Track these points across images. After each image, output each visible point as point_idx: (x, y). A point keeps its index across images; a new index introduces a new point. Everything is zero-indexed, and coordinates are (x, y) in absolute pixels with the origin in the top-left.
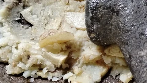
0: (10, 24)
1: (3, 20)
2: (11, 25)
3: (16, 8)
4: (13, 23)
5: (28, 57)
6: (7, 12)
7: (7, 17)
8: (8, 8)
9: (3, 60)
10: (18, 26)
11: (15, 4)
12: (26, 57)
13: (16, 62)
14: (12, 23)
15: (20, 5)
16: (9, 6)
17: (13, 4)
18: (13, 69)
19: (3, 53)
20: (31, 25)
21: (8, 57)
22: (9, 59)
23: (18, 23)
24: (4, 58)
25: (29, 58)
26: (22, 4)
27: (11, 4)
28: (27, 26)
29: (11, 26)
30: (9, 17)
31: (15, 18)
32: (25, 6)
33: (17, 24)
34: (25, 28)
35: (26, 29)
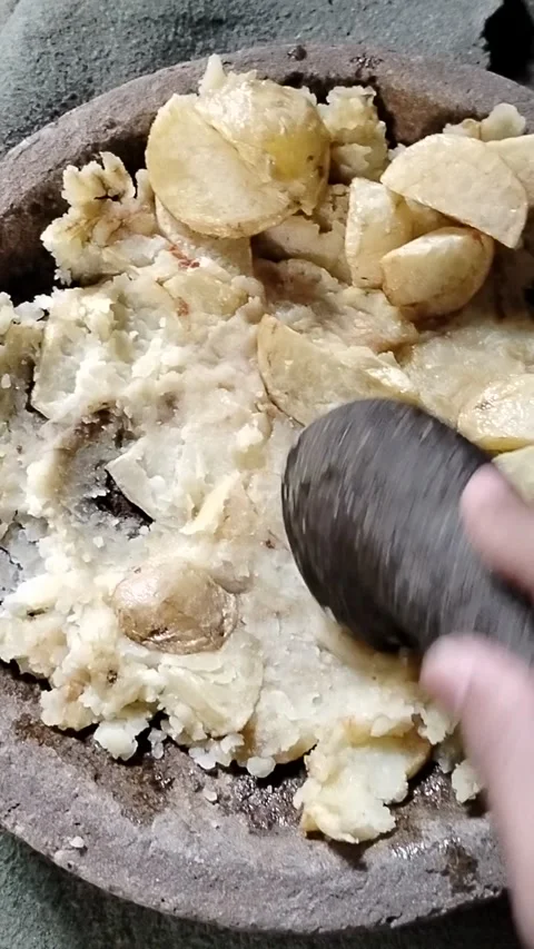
0: (72, 518)
1: (49, 512)
2: (76, 525)
3: (90, 446)
4: (83, 513)
5: (110, 678)
6: (60, 467)
7: (60, 492)
8: (63, 451)
9: (36, 670)
10: (99, 524)
11: (86, 430)
12: (103, 677)
13: (76, 685)
14: (79, 515)
15: (107, 434)
16: (64, 440)
17: (81, 432)
18: (64, 711)
19: (38, 645)
20: (148, 520)
21: (52, 660)
22: (54, 669)
23: (101, 508)
24: (38, 664)
25: (112, 681)
26: (111, 426)
27: (72, 429)
28: (131, 522)
29: (76, 529)
30: (65, 488)
31: (90, 490)
32: (124, 435)
33: (96, 515)
34: (127, 532)
35: (132, 536)
